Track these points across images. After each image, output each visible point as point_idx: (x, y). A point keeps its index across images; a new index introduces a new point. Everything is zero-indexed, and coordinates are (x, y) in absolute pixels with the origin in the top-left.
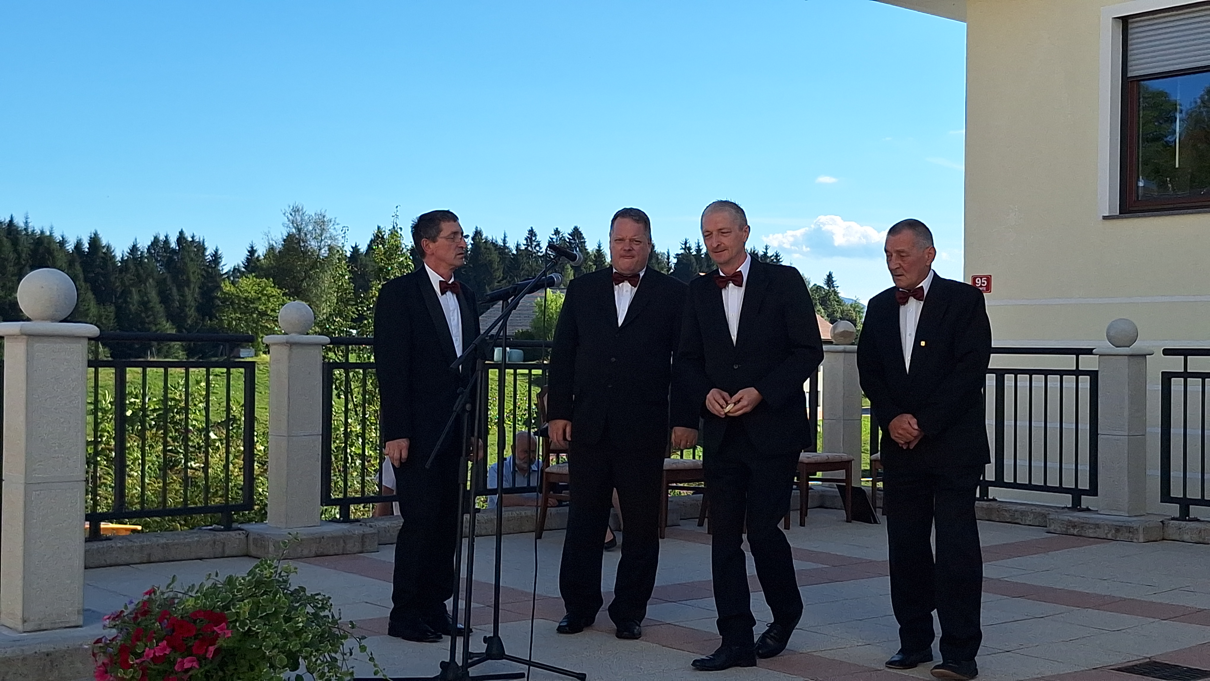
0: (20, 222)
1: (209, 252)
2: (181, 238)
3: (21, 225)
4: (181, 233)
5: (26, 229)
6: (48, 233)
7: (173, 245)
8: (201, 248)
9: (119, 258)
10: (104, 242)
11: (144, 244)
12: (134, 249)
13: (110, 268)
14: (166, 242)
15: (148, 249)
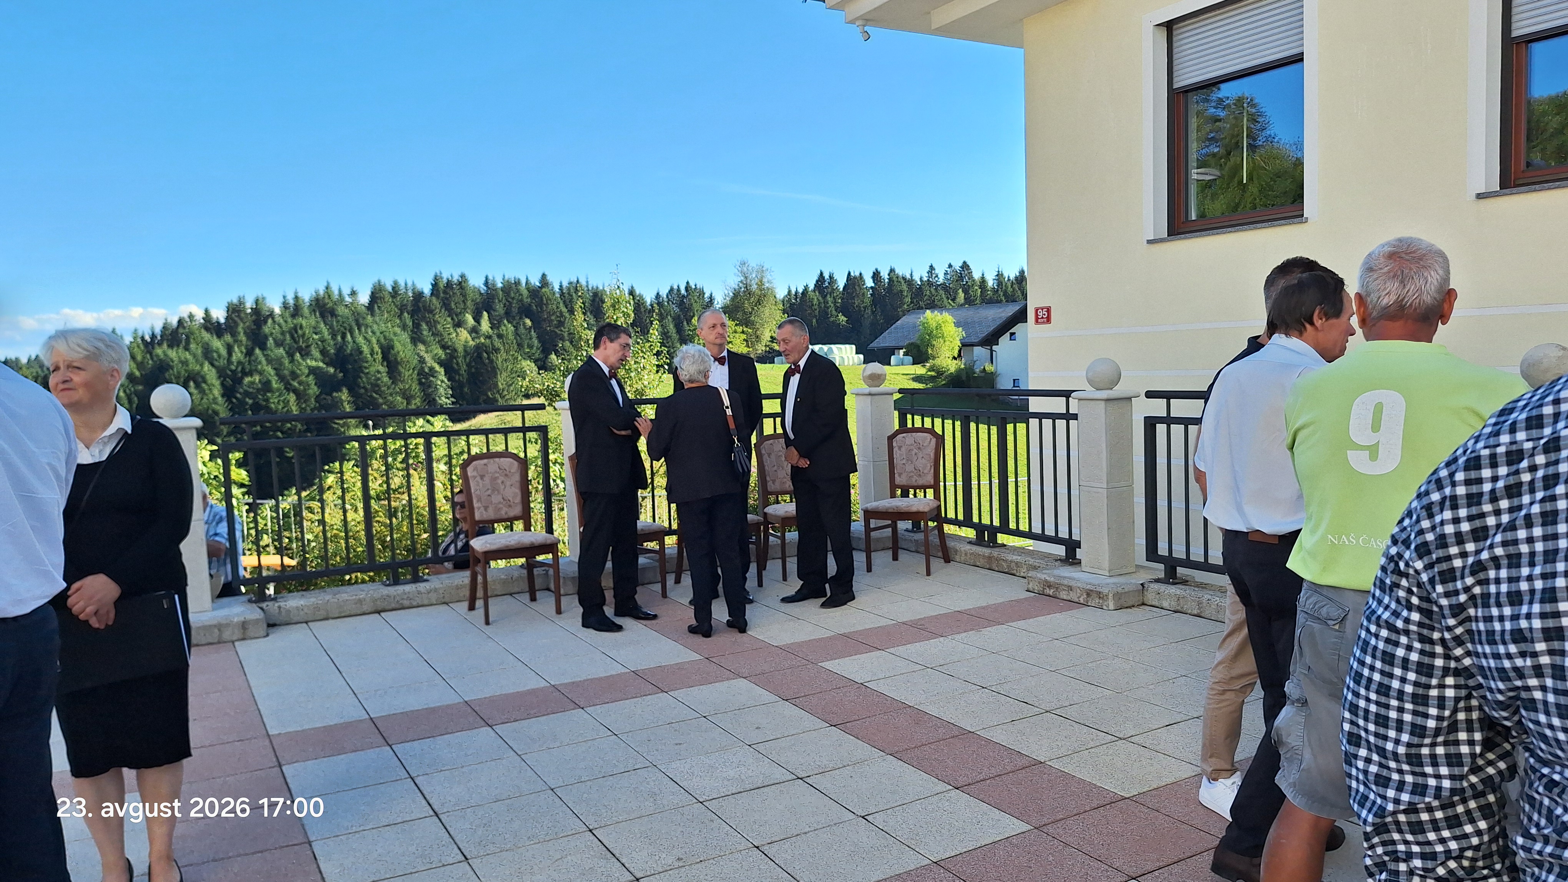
0: (583, 282)
1: (707, 295)
2: (687, 288)
3: (584, 283)
4: (688, 283)
5: (587, 286)
6: (601, 288)
7: (683, 291)
8: (702, 293)
9: (648, 303)
10: (638, 293)
11: (664, 293)
12: (658, 296)
13: (643, 310)
14: (679, 290)
15: (667, 296)
